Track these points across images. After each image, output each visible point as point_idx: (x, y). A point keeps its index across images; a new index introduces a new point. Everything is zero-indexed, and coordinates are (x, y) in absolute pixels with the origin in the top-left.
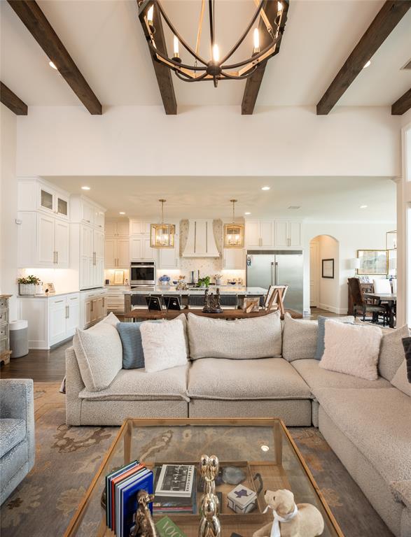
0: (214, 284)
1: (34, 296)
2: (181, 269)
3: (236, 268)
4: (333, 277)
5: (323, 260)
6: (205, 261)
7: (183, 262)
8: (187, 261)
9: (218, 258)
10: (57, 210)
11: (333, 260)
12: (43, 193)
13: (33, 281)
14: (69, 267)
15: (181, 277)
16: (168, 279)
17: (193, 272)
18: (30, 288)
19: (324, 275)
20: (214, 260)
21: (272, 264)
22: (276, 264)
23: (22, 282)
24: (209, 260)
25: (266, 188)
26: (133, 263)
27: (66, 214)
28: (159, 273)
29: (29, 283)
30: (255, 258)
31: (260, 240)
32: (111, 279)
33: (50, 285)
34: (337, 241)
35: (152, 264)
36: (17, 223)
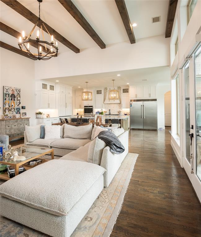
0: (118, 115)
1: (40, 118)
2: (105, 109)
3: (127, 108)
6: (115, 105)
7: (106, 106)
8: (108, 105)
9: (120, 103)
10: (49, 89)
12: (43, 84)
13: (40, 113)
14: (55, 109)
17: (110, 110)
18: (39, 116)
20: (118, 105)
23: (37, 114)
24: (117, 104)
25: (119, 75)
26: (85, 107)
27: (54, 90)
28: (95, 110)
29: (38, 114)
30: (133, 103)
31: (136, 95)
32: (79, 113)
33: (48, 115)
35: (92, 106)
36: (36, 95)
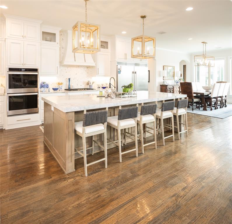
4: (149, 82)
11: (149, 71)
15: (59, 84)
16: (47, 86)
20: (86, 69)
21: (133, 73)
22: (135, 73)
34: (155, 60)
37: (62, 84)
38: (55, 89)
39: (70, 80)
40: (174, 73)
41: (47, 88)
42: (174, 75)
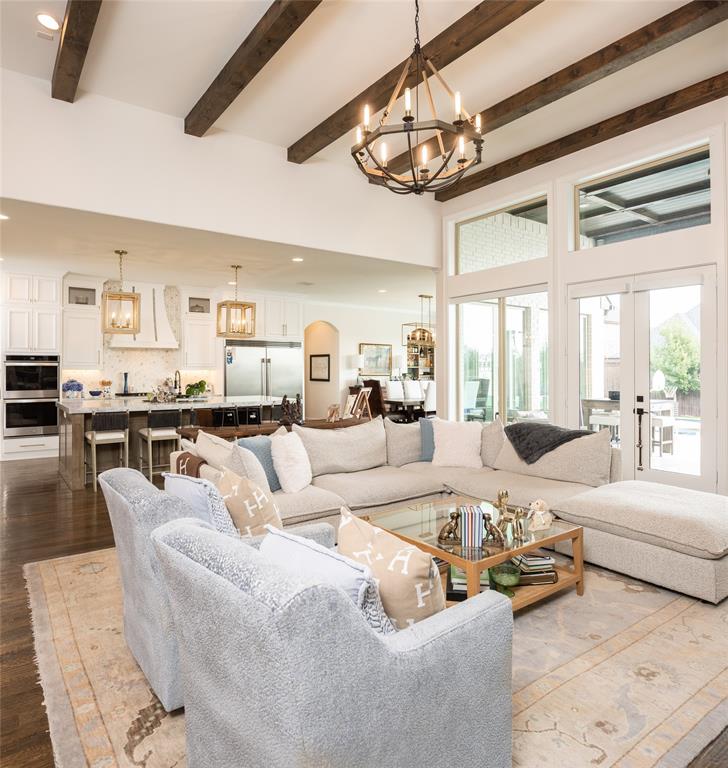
4: (328, 380)
5: (311, 356)
9: (176, 349)
11: (328, 356)
15: (104, 383)
16: (79, 388)
17: (126, 375)
19: (313, 377)
21: (263, 361)
22: (269, 361)
26: (10, 358)
28: (65, 376)
30: (238, 351)
34: (336, 330)
35: (54, 358)
37: (109, 383)
38: (93, 394)
39: (129, 376)
40: (390, 359)
41: (79, 390)
42: (390, 363)
